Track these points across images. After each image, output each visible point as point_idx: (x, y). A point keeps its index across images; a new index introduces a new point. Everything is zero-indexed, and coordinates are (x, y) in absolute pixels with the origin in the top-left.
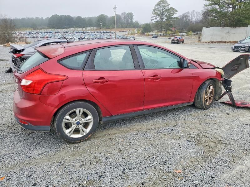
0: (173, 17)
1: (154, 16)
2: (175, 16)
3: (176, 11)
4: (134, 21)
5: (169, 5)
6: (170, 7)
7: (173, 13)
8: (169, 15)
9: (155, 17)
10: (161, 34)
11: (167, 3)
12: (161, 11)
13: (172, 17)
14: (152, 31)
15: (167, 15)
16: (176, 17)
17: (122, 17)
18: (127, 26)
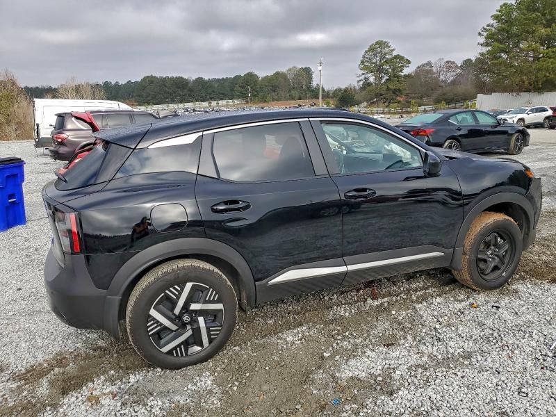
0: (402, 74)
1: (363, 74)
2: (406, 71)
3: (409, 62)
4: (314, 84)
5: (394, 50)
6: (395, 53)
7: (402, 66)
8: (393, 70)
9: (364, 76)
10: (378, 109)
11: (389, 47)
12: (378, 63)
13: (400, 73)
14: (358, 103)
15: (390, 70)
16: (407, 74)
17: (289, 76)
18: (302, 95)
